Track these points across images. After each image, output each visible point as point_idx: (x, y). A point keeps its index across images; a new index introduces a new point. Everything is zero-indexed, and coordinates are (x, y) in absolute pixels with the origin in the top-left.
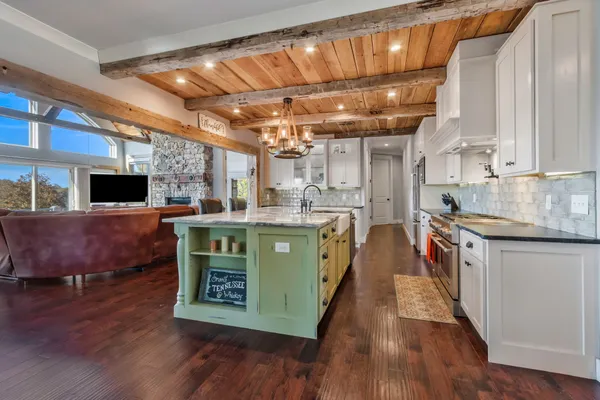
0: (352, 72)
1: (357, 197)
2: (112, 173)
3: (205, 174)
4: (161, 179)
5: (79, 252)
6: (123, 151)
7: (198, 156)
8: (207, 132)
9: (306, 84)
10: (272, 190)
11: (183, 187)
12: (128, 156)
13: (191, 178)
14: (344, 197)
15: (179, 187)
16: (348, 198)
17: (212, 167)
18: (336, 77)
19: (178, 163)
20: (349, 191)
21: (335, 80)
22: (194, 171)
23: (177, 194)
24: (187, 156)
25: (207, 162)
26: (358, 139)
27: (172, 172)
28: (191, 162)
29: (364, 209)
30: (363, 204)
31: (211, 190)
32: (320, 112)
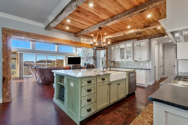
0: (119, 10)
1: (147, 64)
2: (74, 57)
3: (93, 57)
4: (83, 58)
5: (49, 78)
6: (76, 51)
7: (92, 51)
8: (84, 43)
9: (104, 20)
10: (114, 61)
11: (88, 61)
12: (77, 52)
13: (90, 58)
14: (141, 64)
15: (87, 60)
16: (143, 65)
17: (96, 54)
18: (114, 14)
19: (87, 53)
20: (144, 62)
21: (115, 16)
22: (91, 56)
23: (87, 63)
24: (89, 51)
25: (94, 53)
26: (147, 40)
27: (86, 56)
28: (90, 53)
29: (151, 70)
30: (150, 68)
31: (96, 61)
32: (122, 31)
